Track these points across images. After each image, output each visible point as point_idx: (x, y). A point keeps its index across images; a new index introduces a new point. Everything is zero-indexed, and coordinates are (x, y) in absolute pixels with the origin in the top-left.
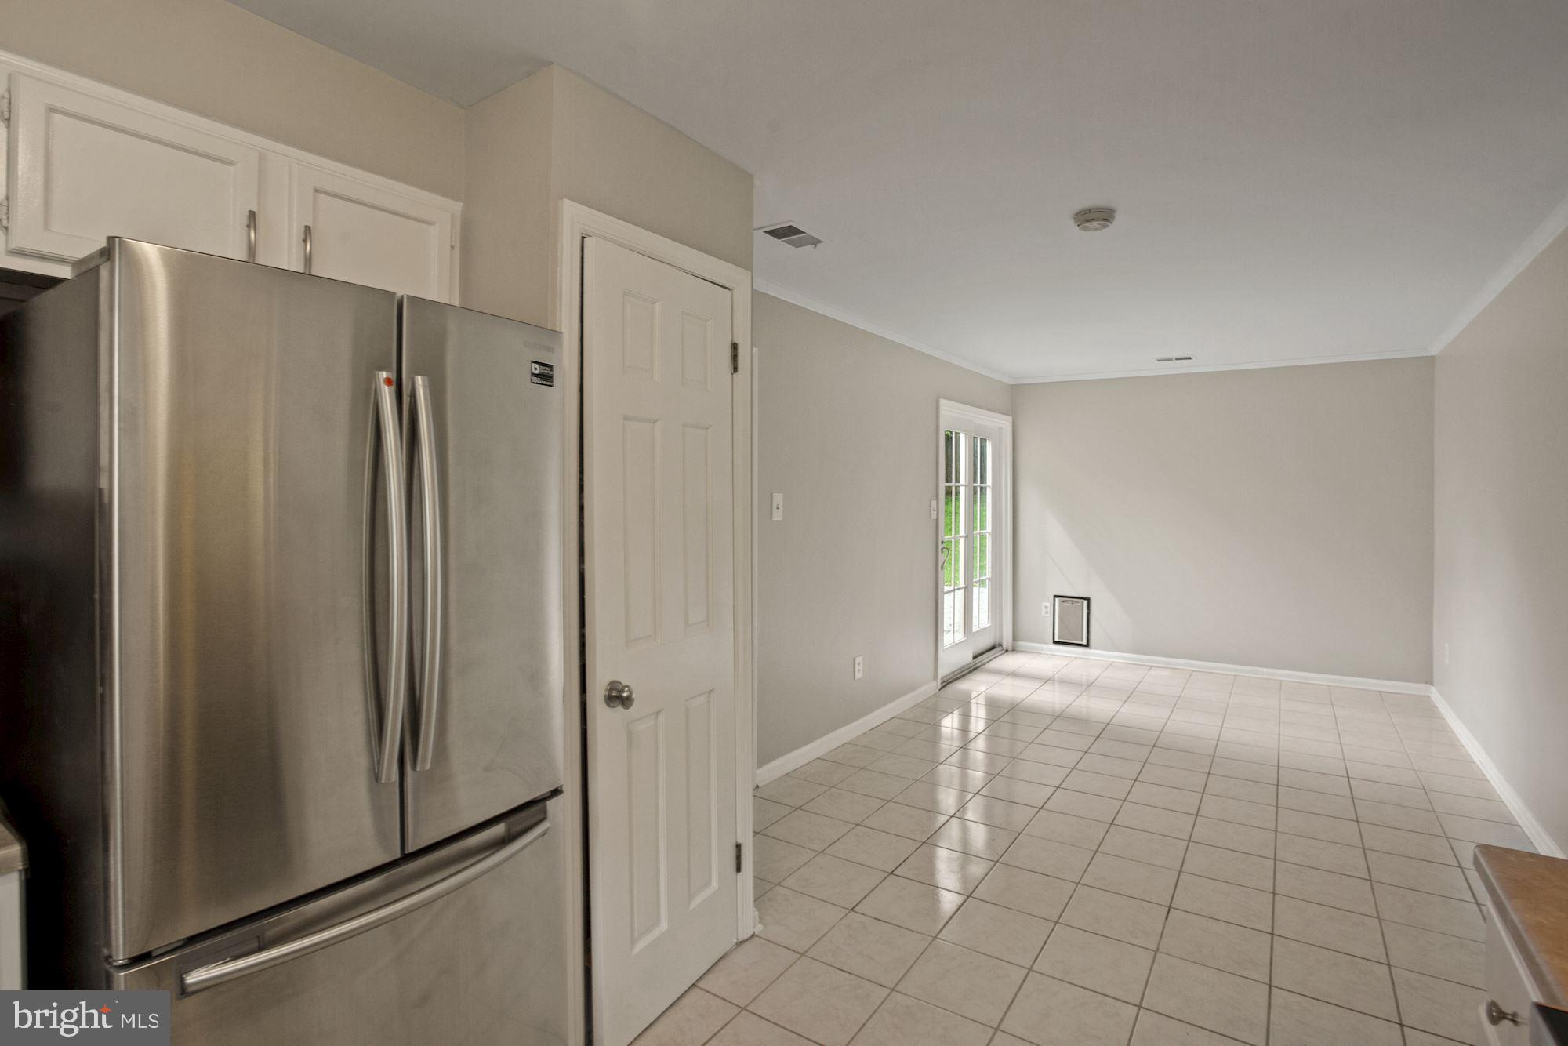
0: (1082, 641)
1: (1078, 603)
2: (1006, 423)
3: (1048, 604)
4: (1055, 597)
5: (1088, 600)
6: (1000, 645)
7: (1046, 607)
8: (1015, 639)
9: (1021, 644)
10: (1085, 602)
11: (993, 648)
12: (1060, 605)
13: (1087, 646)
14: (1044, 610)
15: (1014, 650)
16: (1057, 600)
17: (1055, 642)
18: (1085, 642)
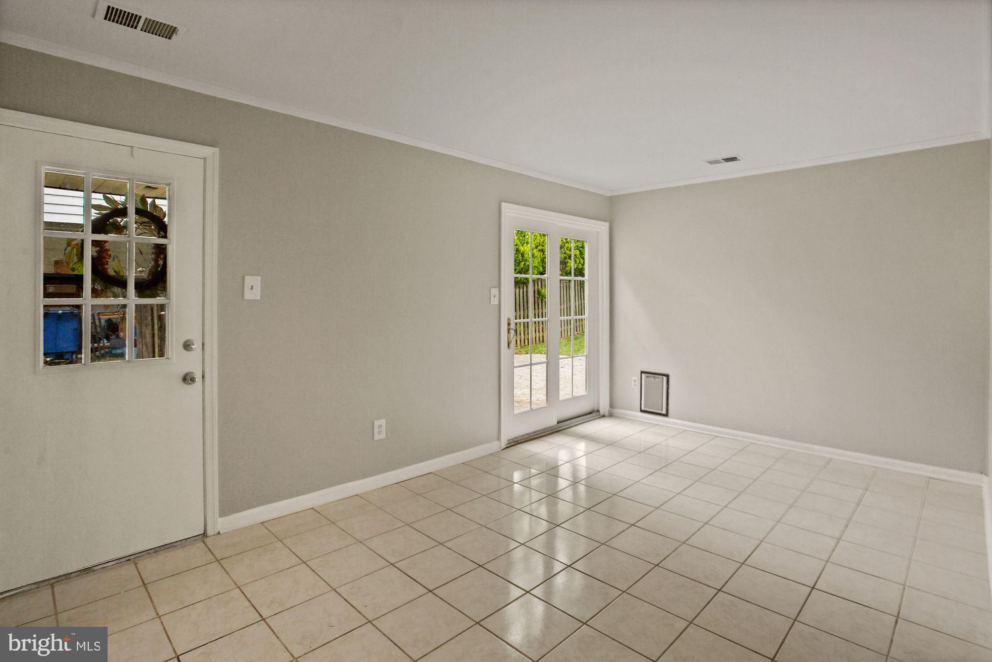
0: (662, 410)
1: (658, 379)
2: (604, 227)
3: (636, 378)
4: (642, 372)
5: (668, 376)
6: (598, 411)
7: (635, 381)
8: (612, 406)
9: (617, 411)
10: (665, 378)
11: (590, 413)
12: (645, 379)
13: (666, 415)
14: (633, 382)
15: (611, 415)
16: (643, 375)
17: (642, 411)
18: (664, 412)
